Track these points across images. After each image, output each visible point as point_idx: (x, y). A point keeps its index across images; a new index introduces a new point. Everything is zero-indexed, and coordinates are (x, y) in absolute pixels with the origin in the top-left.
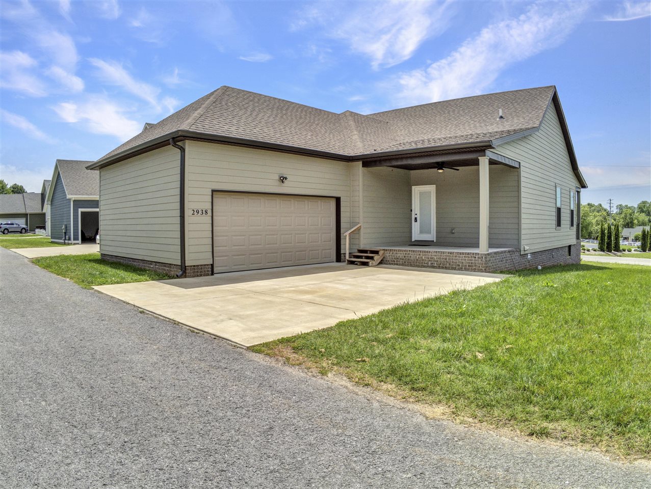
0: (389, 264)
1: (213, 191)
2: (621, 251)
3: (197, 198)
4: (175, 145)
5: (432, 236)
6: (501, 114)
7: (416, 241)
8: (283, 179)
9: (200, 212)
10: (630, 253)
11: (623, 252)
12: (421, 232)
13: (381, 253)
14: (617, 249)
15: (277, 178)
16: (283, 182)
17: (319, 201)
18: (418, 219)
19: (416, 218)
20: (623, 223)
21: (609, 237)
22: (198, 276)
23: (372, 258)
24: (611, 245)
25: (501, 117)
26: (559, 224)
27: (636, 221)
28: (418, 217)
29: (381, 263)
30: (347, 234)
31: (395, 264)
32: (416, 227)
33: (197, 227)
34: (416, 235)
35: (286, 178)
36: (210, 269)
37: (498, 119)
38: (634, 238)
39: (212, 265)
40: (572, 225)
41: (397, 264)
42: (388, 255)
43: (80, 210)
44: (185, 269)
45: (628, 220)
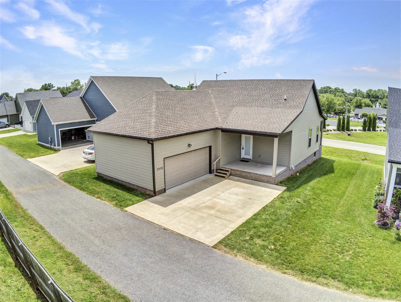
0: (233, 176)
1: (164, 158)
2: (350, 131)
3: (159, 163)
4: (149, 143)
5: (250, 157)
6: (285, 98)
7: (243, 158)
8: (189, 145)
9: (160, 169)
10: (356, 132)
11: (352, 131)
12: (245, 154)
13: (230, 171)
14: (348, 129)
15: (187, 145)
16: (190, 147)
17: (203, 149)
18: (244, 148)
19: (243, 148)
20: (355, 105)
21: (343, 123)
22: (160, 194)
23: (226, 174)
24: (344, 127)
25: (285, 100)
26: (310, 146)
27: (363, 104)
28: (244, 147)
29: (230, 175)
30: (215, 163)
31: (236, 176)
32: (243, 152)
33: (159, 174)
34: (243, 155)
35: (191, 145)
36: (164, 190)
37: (284, 100)
38: (361, 115)
40: (317, 141)
41: (237, 176)
42: (232, 172)
43: (60, 130)
44: (156, 193)
45: (358, 104)
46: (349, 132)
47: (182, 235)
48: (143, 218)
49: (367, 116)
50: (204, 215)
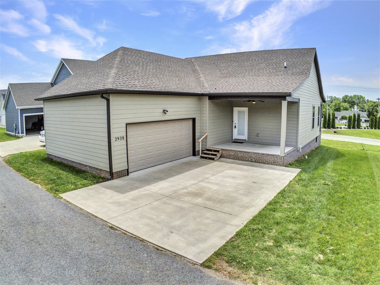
0: (225, 158)
1: (127, 124)
2: (336, 128)
3: (118, 130)
4: (103, 97)
5: (245, 137)
6: (285, 65)
7: (235, 139)
8: (165, 112)
9: (120, 139)
10: (341, 129)
11: (337, 129)
12: (239, 134)
13: (220, 152)
14: (333, 127)
15: (162, 111)
16: (165, 114)
17: (184, 122)
18: (237, 127)
19: (235, 126)
20: (334, 109)
21: (329, 120)
22: (120, 177)
23: (216, 155)
24: (330, 125)
25: (285, 67)
26: (313, 127)
27: (342, 108)
28: (237, 125)
29: (221, 157)
30: (200, 140)
31: (228, 158)
32: (235, 131)
33: (118, 147)
34: (236, 136)
35: (167, 111)
36: (126, 172)
37: (284, 68)
38: (341, 118)
39: (128, 170)
40: (318, 125)
41: (230, 158)
42: (224, 153)
43: (24, 115)
44: (113, 174)
45: (337, 107)
46: (335, 130)
47: (143, 240)
48: (81, 209)
49: (346, 118)
50: (185, 206)
